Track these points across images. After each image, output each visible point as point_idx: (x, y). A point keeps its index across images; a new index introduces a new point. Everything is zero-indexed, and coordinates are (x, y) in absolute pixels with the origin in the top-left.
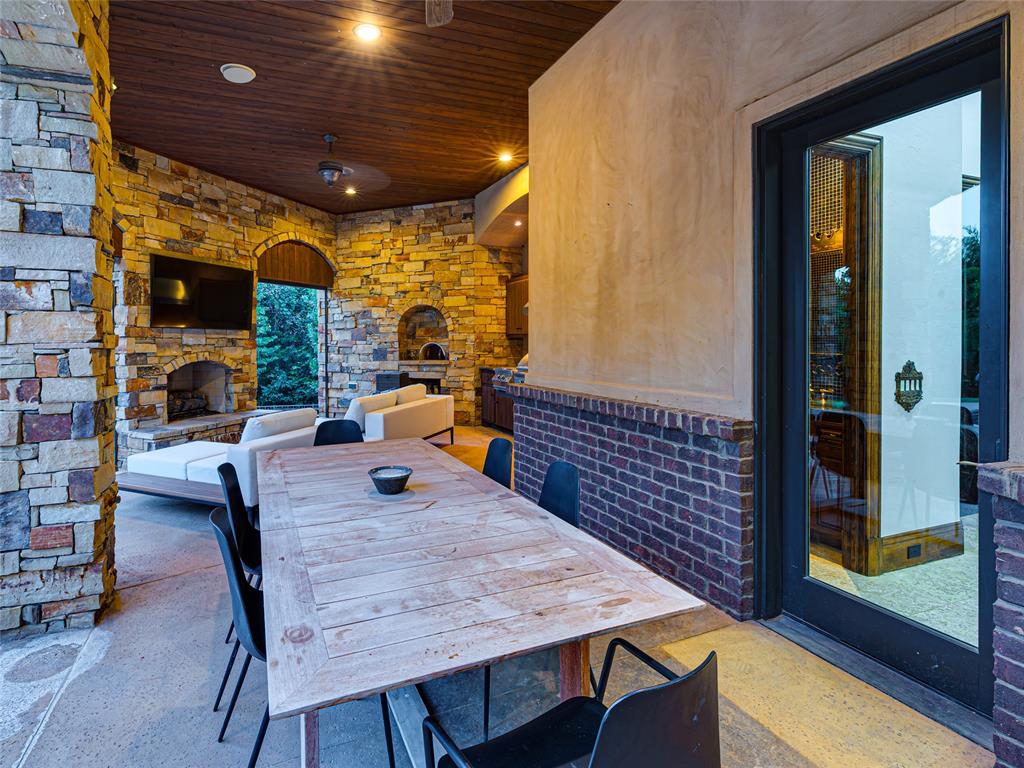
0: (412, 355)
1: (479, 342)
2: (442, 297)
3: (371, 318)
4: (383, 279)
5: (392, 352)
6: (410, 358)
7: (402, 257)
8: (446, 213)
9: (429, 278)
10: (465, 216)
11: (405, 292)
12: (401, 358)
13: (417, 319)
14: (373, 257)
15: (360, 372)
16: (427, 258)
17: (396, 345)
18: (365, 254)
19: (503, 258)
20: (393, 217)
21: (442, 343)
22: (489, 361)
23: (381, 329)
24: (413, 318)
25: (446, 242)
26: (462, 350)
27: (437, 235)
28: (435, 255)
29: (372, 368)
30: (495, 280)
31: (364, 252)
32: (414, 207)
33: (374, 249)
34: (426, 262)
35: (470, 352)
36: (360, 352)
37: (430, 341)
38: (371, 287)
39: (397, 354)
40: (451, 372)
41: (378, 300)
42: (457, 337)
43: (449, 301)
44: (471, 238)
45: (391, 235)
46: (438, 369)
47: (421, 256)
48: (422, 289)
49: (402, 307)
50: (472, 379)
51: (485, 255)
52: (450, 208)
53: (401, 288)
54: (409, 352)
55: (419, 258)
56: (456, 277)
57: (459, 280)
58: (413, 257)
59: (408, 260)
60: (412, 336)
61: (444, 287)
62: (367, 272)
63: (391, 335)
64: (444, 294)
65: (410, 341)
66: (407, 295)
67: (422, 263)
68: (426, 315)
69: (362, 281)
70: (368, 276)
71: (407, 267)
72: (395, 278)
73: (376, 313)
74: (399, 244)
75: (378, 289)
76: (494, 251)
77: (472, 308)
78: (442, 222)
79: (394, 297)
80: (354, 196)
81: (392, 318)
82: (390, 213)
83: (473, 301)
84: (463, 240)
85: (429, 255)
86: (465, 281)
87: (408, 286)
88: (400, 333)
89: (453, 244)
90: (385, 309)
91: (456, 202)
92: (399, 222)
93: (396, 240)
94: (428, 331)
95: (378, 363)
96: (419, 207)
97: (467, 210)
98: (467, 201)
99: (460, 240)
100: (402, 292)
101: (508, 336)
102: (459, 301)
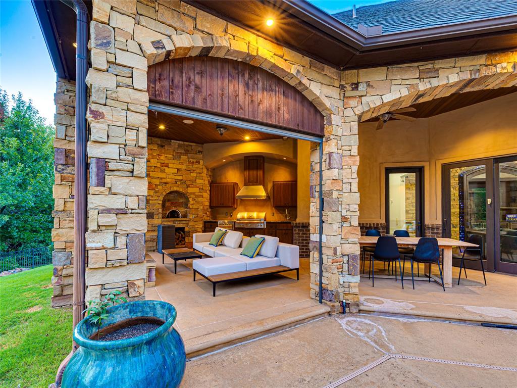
1: (203, 209)
2: (187, 188)
5: (157, 214)
7: (164, 165)
8: (189, 148)
9: (180, 178)
10: (199, 152)
11: (166, 183)
12: (163, 218)
13: (166, 197)
16: (179, 168)
17: (160, 211)
19: (209, 173)
20: (159, 143)
22: (206, 218)
23: (151, 202)
25: (189, 162)
26: (197, 213)
27: (184, 158)
28: (184, 167)
30: (206, 182)
32: (172, 141)
34: (178, 169)
35: (201, 214)
37: (173, 209)
39: (160, 216)
40: (191, 224)
42: (194, 207)
43: (190, 190)
44: (201, 162)
45: (157, 152)
46: (184, 222)
47: (175, 166)
48: (176, 183)
49: (164, 191)
50: (201, 226)
51: (205, 171)
52: (191, 146)
53: (164, 181)
55: (175, 167)
56: (194, 179)
57: (196, 180)
58: (170, 165)
59: (167, 167)
61: (188, 183)
63: (157, 205)
64: (188, 186)
66: (167, 185)
67: (177, 170)
68: (171, 195)
71: (167, 170)
72: (160, 175)
74: (162, 158)
76: (208, 169)
77: (201, 194)
78: (187, 152)
79: (159, 185)
80: (164, 131)
81: (158, 196)
83: (202, 191)
84: (198, 162)
85: (180, 167)
86: (198, 181)
87: (168, 180)
88: (164, 204)
89: (193, 163)
90: (153, 191)
91: (195, 144)
92: (162, 146)
93: (161, 156)
94: (172, 204)
96: (175, 141)
97: (200, 149)
98: (200, 145)
99: (197, 162)
100: (164, 183)
101: (211, 207)
102: (196, 190)
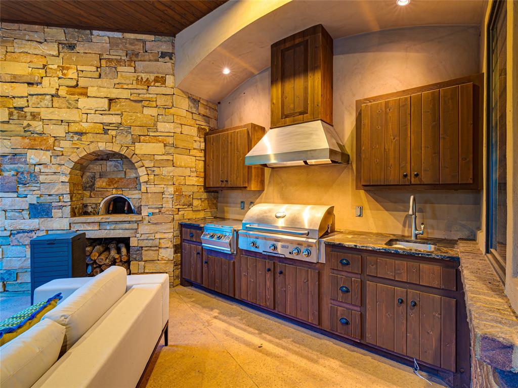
0: (90, 209)
1: (179, 194)
2: (134, 143)
3: (25, 163)
4: (45, 114)
5: (61, 207)
6: (86, 213)
7: (77, 90)
8: (139, 47)
9: (115, 119)
10: (163, 55)
11: (81, 134)
12: (74, 214)
13: (96, 168)
14: (30, 84)
15: (8, 233)
16: (113, 96)
17: (67, 198)
18: (14, 80)
19: (202, 110)
20: (62, 37)
21: (132, 196)
22: (189, 216)
23: (42, 178)
24: (91, 166)
25: (139, 81)
26: (158, 204)
27: (126, 71)
28: (125, 94)
29: (27, 228)
30: (194, 131)
31: (15, 76)
32: (95, 32)
33: (31, 74)
34: (111, 100)
35: (168, 205)
36: (6, 208)
37: (114, 193)
38: (25, 123)
39: (68, 210)
40: (144, 229)
41: (37, 140)
42: (152, 189)
43: (142, 148)
44: (170, 80)
45: (59, 61)
46: (127, 226)
47: (104, 92)
48: (106, 132)
49: (74, 151)
50: (171, 235)
51: (185, 103)
52: (144, 42)
53: (74, 128)
54: (85, 206)
55: (102, 94)
56: (151, 123)
57: (155, 125)
58: (91, 91)
59: (85, 94)
60: (91, 187)
61: (136, 131)
62: (21, 103)
63: (60, 186)
64: (137, 140)
65: (87, 193)
66: (84, 138)
67: (106, 101)
68: (109, 163)
69: (11, 114)
70: (21, 109)
71: (83, 102)
72: (65, 114)
73: (33, 157)
74: (72, 74)
75: (37, 126)
76: (195, 101)
77: (170, 157)
78: (133, 57)
79: (64, 139)
81: (60, 165)
82: (58, 33)
83: (172, 150)
84: (161, 80)
85: (114, 93)
86: (161, 126)
87: (85, 126)
88: (73, 184)
89: (148, 84)
90: (49, 153)
91: (152, 38)
92: (72, 47)
93: (68, 69)
94: (111, 182)
95: (37, 221)
96: (101, 33)
97: (165, 48)
98: (167, 38)
99: (156, 80)
100: (76, 133)
101: (207, 189)
102: (154, 148)
